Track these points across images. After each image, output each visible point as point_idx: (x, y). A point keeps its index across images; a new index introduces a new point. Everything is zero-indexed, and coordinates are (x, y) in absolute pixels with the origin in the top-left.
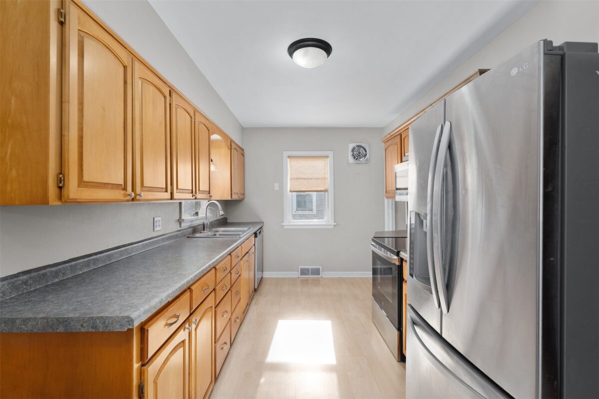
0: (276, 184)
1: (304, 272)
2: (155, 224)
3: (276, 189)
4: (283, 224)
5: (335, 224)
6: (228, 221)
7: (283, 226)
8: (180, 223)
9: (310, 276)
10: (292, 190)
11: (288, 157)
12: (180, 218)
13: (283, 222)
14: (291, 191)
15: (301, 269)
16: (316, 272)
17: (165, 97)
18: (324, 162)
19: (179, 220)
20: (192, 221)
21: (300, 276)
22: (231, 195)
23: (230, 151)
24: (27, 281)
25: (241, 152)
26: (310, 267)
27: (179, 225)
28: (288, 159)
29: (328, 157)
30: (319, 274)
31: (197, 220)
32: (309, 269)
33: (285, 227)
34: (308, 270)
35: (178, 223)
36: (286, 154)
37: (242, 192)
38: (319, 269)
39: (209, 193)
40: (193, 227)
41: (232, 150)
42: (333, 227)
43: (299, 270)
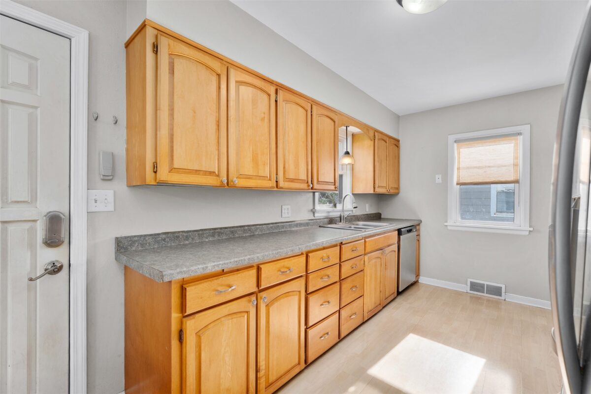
0: (437, 176)
1: (475, 287)
2: (283, 211)
3: (437, 182)
4: (446, 224)
5: (531, 229)
6: (382, 217)
7: (446, 226)
8: (314, 213)
9: (485, 295)
10: (461, 181)
11: (455, 142)
12: (314, 208)
13: (446, 222)
14: (457, 184)
15: (471, 283)
16: (497, 291)
17: (269, 95)
18: (513, 141)
19: (312, 210)
20: (329, 212)
21: (469, 291)
22: (374, 188)
23: (372, 142)
24: (165, 239)
25: (396, 143)
26: (486, 283)
27: (312, 215)
28: (455, 145)
29: (519, 134)
30: (500, 295)
31: (333, 211)
32: (484, 285)
33: (449, 228)
34: (482, 286)
35: (312, 213)
36: (452, 138)
37: (396, 186)
38: (501, 287)
39: (335, 185)
40: (330, 218)
41: (376, 140)
42: (527, 233)
43: (469, 284)
